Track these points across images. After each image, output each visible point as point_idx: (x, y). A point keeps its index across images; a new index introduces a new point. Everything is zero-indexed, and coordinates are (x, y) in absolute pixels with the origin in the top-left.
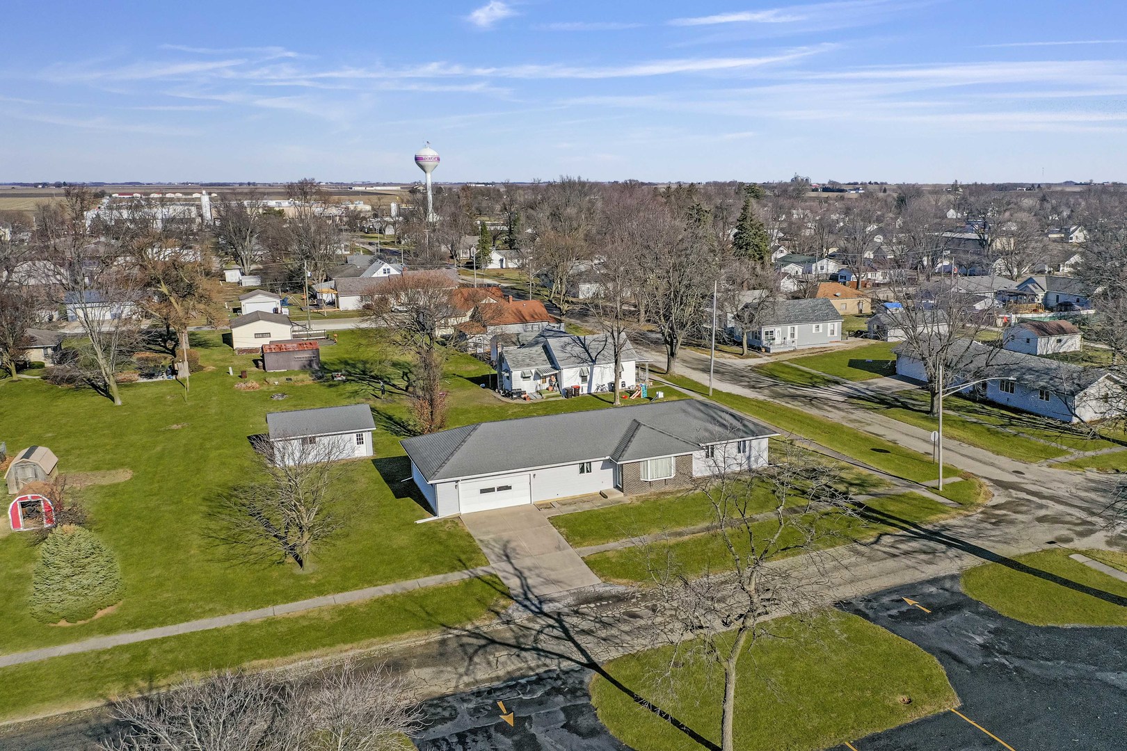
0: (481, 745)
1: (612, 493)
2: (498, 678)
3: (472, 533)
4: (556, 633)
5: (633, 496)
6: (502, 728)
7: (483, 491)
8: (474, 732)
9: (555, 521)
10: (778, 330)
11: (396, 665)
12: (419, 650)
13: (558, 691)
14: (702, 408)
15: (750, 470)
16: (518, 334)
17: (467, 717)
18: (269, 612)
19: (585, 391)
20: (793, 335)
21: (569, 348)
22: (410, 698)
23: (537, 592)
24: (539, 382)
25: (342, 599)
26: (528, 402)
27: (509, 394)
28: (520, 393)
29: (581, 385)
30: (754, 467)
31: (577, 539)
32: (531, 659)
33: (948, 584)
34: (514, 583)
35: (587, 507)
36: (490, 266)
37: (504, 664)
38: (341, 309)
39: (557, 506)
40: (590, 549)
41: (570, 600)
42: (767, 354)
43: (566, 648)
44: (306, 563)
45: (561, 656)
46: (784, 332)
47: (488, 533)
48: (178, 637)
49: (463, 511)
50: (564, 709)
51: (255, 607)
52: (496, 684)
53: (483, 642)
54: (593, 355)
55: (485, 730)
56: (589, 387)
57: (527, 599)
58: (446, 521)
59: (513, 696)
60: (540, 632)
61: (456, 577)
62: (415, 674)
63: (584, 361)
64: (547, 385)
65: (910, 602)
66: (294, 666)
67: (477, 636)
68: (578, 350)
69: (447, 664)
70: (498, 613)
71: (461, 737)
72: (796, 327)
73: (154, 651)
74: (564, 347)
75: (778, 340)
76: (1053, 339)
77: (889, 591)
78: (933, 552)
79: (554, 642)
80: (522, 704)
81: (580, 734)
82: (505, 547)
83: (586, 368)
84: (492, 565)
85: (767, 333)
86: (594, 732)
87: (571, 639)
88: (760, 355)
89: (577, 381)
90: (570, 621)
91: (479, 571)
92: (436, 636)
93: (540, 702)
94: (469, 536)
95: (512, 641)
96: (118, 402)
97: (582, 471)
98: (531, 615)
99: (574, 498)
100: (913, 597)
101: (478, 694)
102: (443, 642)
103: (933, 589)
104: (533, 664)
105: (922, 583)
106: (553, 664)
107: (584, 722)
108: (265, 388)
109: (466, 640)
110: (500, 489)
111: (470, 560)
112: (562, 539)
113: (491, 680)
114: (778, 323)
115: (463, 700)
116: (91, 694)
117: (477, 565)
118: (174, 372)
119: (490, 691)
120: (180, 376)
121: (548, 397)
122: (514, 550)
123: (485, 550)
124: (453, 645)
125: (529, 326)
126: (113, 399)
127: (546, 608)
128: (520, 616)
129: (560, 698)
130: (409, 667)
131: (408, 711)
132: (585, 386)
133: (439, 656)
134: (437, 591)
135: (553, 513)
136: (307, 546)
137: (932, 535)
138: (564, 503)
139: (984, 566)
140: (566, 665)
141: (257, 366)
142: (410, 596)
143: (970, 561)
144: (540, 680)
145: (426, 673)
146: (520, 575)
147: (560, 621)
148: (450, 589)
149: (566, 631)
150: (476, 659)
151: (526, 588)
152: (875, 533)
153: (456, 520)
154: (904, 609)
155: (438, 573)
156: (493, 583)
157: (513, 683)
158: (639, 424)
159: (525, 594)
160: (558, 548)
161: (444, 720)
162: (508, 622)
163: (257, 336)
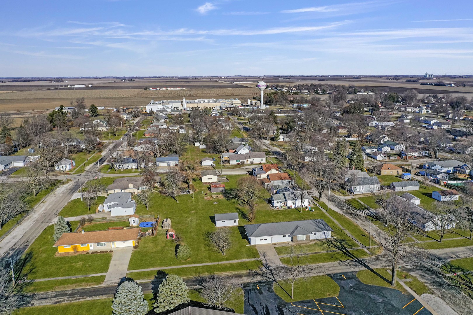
0: (253, 291)
1: (290, 243)
2: (258, 281)
3: (258, 249)
4: (270, 274)
5: (295, 243)
6: (257, 289)
7: (261, 240)
8: (252, 289)
9: (276, 248)
10: (358, 188)
11: (240, 276)
12: (244, 274)
13: (268, 284)
14: (315, 222)
15: (326, 239)
16: (279, 186)
17: (251, 287)
18: (217, 263)
19: (294, 207)
20: (363, 189)
21: (290, 195)
22: (242, 282)
23: (269, 265)
24: (281, 204)
25: (231, 262)
26: (278, 210)
27: (273, 207)
28: (276, 207)
29: (293, 205)
30: (327, 238)
31: (279, 253)
32: (264, 278)
33: (354, 273)
34: (264, 262)
35: (284, 245)
36: (279, 140)
37: (259, 278)
38: (230, 164)
39: (277, 244)
40: (282, 256)
41: (274, 267)
42: (353, 195)
43: (271, 277)
44: (224, 254)
45: (270, 278)
46: (360, 188)
47: (261, 250)
48: (202, 266)
49: (256, 244)
50: (268, 288)
51: (215, 262)
52: (257, 282)
53: (256, 274)
54: (297, 197)
55: (254, 289)
56: (295, 206)
57: (266, 266)
58: (252, 246)
59: (260, 284)
60: (267, 273)
61: (253, 259)
62: (243, 278)
63: (294, 199)
64: (284, 205)
65: (343, 276)
66: (223, 274)
67: (256, 272)
68: (293, 196)
69: (249, 277)
70: (260, 268)
71: (250, 290)
72: (364, 186)
73: (199, 268)
74: (289, 195)
75: (358, 190)
76: (448, 197)
77: (340, 273)
78: (357, 265)
79: (269, 275)
80: (261, 286)
81: (270, 292)
82: (264, 254)
83: (294, 201)
84: (261, 257)
85: (354, 188)
86: (272, 292)
87: (273, 275)
88: (350, 195)
89: (292, 205)
90: (273, 271)
91: (258, 259)
92: (248, 271)
93: (264, 286)
94: (257, 250)
95: (262, 274)
96: (178, 202)
97: (283, 236)
98: (266, 269)
99: (281, 243)
100: (344, 275)
101: (254, 283)
102: (249, 273)
103: (350, 274)
104: (264, 279)
105: (348, 272)
106: (268, 280)
107: (271, 290)
108: (211, 199)
109: (253, 273)
110: (265, 240)
111: (256, 256)
112: (276, 253)
113: (257, 281)
114: (357, 185)
115: (251, 284)
116: (191, 275)
117: (258, 257)
118: (189, 192)
119: (256, 283)
120: (191, 193)
121: (283, 208)
122: (266, 254)
123: (260, 254)
124: (251, 273)
125: (283, 181)
126: (177, 201)
127: (269, 268)
128: (264, 269)
129: (268, 286)
130: (242, 277)
131: (241, 284)
132: (294, 206)
133: (248, 275)
134: (249, 262)
135: (276, 246)
136: (224, 250)
137: (359, 261)
138: (279, 244)
139: (365, 270)
140: (270, 280)
141: (209, 190)
142: (244, 262)
143: (364, 268)
144: (265, 282)
145: (245, 278)
146: (266, 260)
147: (271, 271)
148: (251, 262)
149: (272, 273)
150: (255, 277)
151: (267, 263)
152: (346, 259)
153: (254, 246)
154: (341, 277)
155: (250, 258)
156: (260, 262)
157: (260, 282)
158: (298, 226)
159: (266, 265)
160: (275, 255)
161: (248, 287)
162: (261, 270)
163: (208, 179)
